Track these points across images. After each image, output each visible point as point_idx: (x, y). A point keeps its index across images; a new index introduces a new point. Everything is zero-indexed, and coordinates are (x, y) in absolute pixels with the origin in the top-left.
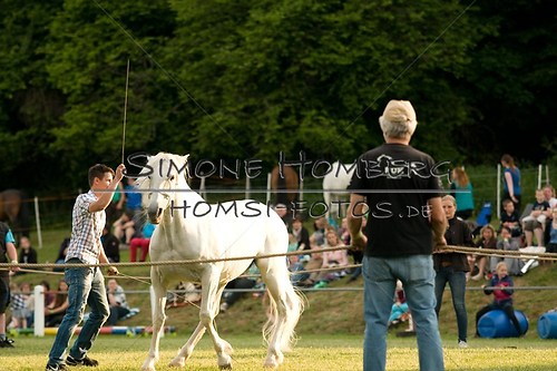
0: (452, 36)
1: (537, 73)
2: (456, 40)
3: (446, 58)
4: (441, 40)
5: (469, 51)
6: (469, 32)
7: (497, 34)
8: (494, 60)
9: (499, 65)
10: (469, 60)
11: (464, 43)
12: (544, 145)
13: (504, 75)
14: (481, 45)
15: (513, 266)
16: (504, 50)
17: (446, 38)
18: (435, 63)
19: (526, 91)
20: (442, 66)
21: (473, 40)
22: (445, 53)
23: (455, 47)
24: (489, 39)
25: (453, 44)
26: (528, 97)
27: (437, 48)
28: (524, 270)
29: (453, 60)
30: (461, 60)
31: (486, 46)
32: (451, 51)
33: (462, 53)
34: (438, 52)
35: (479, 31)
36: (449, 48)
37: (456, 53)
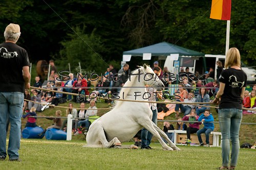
0: (13, 5)
1: (49, 24)
2: (14, 7)
3: (9, 14)
4: (7, 6)
5: (20, 12)
6: (20, 3)
7: (32, 5)
8: (30, 17)
9: (32, 19)
10: (20, 16)
11: (18, 8)
12: (51, 56)
13: (34, 24)
14: (25, 9)
15: (38, 108)
16: (35, 13)
17: (10, 6)
18: (5, 16)
19: (44, 32)
20: (7, 17)
21: (21, 7)
22: (9, 12)
23: (14, 10)
24: (28, 7)
25: (13, 8)
26: (45, 34)
27: (6, 10)
28: (42, 109)
29: (13, 15)
30: (16, 16)
31: (27, 10)
32: (12, 11)
33: (17, 13)
34: (6, 11)
35: (24, 3)
36: (11, 10)
37: (14, 12)
